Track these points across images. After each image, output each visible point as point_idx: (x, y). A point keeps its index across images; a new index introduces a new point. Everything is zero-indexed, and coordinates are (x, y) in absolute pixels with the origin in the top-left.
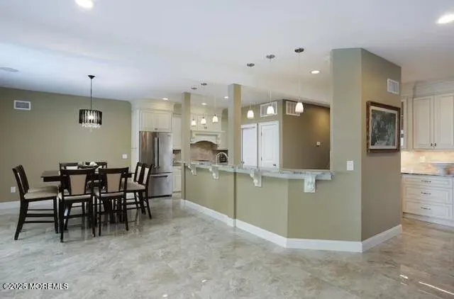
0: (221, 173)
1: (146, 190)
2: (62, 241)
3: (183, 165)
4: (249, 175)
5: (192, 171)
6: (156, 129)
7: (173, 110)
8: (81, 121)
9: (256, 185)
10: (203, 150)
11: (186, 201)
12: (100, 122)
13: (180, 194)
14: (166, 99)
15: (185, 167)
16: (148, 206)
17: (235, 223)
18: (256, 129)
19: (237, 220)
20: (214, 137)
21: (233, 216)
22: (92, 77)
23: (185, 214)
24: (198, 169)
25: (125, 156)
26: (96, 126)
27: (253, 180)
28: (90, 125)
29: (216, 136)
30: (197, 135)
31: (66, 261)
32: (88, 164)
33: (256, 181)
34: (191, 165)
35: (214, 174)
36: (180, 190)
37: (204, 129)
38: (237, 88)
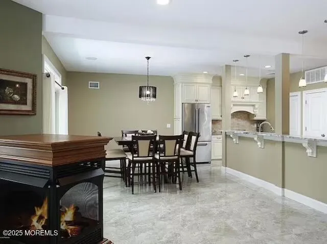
0: (266, 142)
1: (194, 156)
2: (133, 194)
3: (224, 134)
4: (301, 144)
5: (234, 140)
6: (197, 101)
7: (211, 82)
8: (140, 96)
9: (309, 155)
10: (240, 120)
11: (227, 168)
12: (155, 96)
13: (221, 162)
14: (206, 72)
15: (226, 135)
16: (195, 170)
17: (283, 192)
18: (299, 97)
19: (285, 190)
20: (252, 108)
21: (281, 185)
22: (148, 58)
23: (226, 180)
24: (240, 138)
25: (169, 126)
26: (153, 99)
27: (306, 150)
28: (148, 99)
29: (253, 106)
30: (234, 105)
31: (141, 208)
32: (146, 132)
33: (309, 151)
34: (234, 134)
35: (259, 143)
36: (221, 158)
37: (241, 100)
38: (286, 57)
